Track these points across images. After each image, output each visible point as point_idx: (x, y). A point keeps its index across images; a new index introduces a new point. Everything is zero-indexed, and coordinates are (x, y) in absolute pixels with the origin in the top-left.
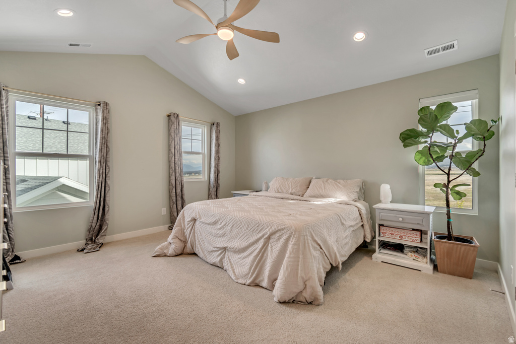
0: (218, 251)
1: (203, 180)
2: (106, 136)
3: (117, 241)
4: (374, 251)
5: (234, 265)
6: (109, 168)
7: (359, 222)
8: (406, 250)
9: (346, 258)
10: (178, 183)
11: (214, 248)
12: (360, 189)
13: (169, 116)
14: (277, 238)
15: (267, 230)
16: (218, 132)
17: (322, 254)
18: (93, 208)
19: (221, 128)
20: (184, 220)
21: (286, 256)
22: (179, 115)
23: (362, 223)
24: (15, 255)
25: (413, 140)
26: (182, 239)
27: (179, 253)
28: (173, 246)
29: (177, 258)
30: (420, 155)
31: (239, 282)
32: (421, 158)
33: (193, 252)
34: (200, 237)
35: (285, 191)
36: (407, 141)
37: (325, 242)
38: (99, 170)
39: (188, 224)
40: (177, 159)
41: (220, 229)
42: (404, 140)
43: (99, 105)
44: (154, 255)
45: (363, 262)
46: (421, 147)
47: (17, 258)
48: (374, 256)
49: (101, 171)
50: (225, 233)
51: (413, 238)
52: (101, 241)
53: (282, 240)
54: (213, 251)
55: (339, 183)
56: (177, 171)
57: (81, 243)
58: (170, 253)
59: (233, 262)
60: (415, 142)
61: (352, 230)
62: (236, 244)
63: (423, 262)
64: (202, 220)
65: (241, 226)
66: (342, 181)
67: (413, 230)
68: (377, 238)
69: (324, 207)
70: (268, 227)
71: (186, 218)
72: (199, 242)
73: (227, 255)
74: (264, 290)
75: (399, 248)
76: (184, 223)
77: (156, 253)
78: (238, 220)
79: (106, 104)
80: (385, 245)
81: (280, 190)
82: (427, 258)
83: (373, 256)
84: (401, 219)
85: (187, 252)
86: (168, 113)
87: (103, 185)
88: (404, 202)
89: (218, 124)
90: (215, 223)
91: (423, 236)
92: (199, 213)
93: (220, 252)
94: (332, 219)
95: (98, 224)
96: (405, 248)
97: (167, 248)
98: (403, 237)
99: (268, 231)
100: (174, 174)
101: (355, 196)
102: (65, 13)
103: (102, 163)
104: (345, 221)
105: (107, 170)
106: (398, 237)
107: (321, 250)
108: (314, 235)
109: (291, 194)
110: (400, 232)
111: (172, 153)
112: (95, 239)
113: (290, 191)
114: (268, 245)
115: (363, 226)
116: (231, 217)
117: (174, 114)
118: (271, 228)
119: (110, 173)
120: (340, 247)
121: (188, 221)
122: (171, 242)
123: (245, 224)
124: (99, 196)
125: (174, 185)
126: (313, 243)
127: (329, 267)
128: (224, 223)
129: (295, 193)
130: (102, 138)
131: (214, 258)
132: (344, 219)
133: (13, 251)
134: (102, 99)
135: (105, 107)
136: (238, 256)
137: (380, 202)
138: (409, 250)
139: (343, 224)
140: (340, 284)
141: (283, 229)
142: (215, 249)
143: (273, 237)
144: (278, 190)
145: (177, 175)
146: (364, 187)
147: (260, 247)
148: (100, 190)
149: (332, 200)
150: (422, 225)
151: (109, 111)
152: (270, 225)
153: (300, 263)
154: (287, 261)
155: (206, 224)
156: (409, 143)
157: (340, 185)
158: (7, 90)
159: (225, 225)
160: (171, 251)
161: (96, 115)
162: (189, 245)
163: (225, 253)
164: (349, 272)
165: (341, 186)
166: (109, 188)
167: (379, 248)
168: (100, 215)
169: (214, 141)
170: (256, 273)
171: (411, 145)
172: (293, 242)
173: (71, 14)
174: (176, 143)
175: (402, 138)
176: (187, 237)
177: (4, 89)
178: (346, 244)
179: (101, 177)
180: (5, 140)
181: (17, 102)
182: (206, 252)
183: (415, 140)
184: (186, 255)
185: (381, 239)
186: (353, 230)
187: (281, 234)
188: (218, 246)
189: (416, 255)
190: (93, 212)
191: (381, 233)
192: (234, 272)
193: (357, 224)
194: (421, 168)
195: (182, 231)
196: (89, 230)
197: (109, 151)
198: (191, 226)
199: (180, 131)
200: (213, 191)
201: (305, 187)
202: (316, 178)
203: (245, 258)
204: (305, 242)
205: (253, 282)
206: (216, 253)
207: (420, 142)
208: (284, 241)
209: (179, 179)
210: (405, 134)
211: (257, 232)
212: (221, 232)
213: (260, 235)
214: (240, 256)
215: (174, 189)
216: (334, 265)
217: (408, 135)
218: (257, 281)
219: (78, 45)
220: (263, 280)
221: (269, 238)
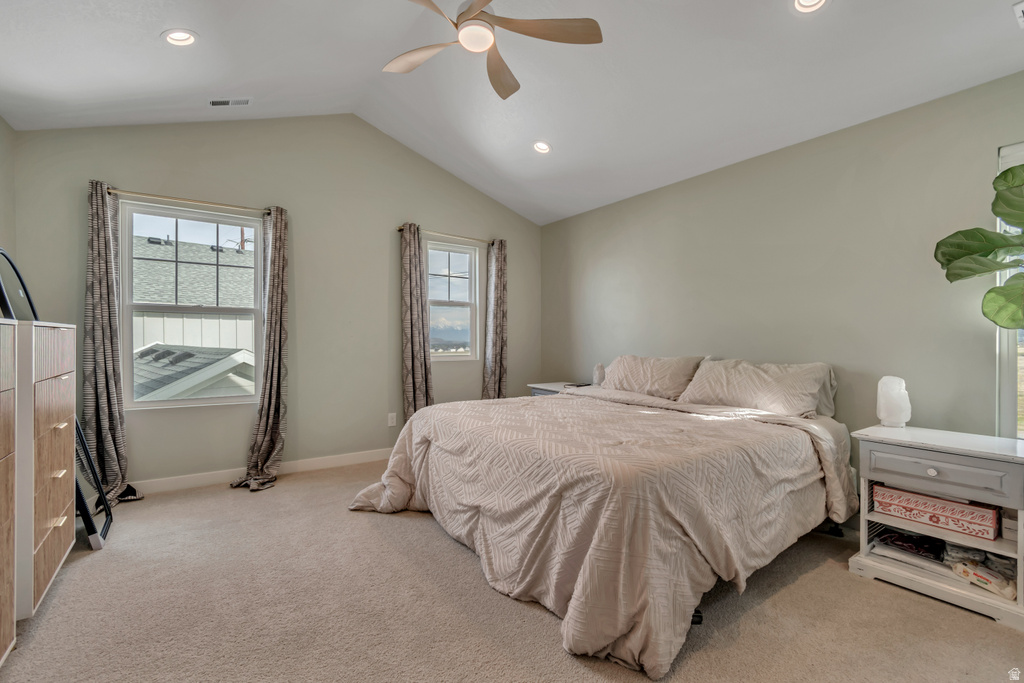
0: (464, 512)
1: (473, 358)
2: (281, 273)
3: (303, 473)
4: (856, 548)
5: (491, 548)
6: (286, 333)
7: (812, 472)
8: (951, 555)
9: (767, 561)
10: (418, 364)
11: (459, 504)
12: (824, 386)
13: (401, 230)
14: (576, 499)
15: (556, 476)
16: (503, 261)
17: (690, 547)
18: (259, 407)
19: (510, 250)
20: (411, 441)
21: (592, 546)
22: (421, 228)
23: (821, 475)
24: (128, 486)
25: (974, 260)
26: (407, 478)
27: (400, 507)
28: (388, 492)
29: (395, 518)
30: (1001, 301)
31: (497, 588)
32: (1001, 309)
33: (425, 509)
34: (436, 479)
35: (637, 387)
36: (958, 263)
37: (698, 518)
38: (269, 337)
39: (417, 450)
40: (415, 317)
41: (470, 465)
42: (949, 261)
43: (269, 214)
44: (352, 508)
45: (823, 574)
46: (1001, 278)
47: (130, 491)
48: (855, 560)
49: (272, 338)
50: (478, 475)
51: (972, 527)
52: (274, 472)
53: (587, 505)
54: (456, 512)
55: (766, 372)
56: (416, 340)
57: (239, 472)
58: (381, 505)
59: (489, 542)
60: (981, 264)
61: (788, 490)
62: (496, 502)
63: (1004, 596)
64: (440, 443)
65: (507, 463)
66: (773, 368)
67: (973, 503)
68: (865, 516)
69: (716, 430)
70: (558, 470)
71: (414, 437)
72: (434, 488)
73: (482, 524)
74: (547, 615)
75: (931, 548)
76: (411, 447)
77: (357, 504)
78: (501, 449)
79: (281, 211)
80: (887, 536)
81: (625, 385)
82: (1016, 584)
83: (850, 560)
84: (932, 473)
85: (413, 507)
86: (399, 224)
87: (276, 365)
88: (950, 425)
89: (502, 243)
90: (462, 452)
91: (1006, 522)
92: (435, 427)
93: (469, 514)
94: (725, 462)
95: (267, 438)
96: (948, 548)
97: (377, 494)
98: (942, 519)
99: (557, 481)
100: (409, 345)
101: (808, 405)
102: (180, 38)
103: (274, 325)
104: (768, 466)
105: (283, 336)
106: (926, 519)
107: (685, 538)
108: (665, 499)
109: (651, 394)
110: (931, 508)
111: (406, 305)
112: (263, 465)
113: (648, 388)
114: (558, 512)
115: (823, 480)
116: (489, 440)
117: (410, 226)
118: (565, 472)
119: (288, 341)
120: (748, 533)
121: (417, 444)
122: (386, 484)
123: (514, 460)
124: (268, 385)
125: (410, 368)
126: (661, 520)
127: (710, 582)
128: (476, 453)
129: (657, 391)
130: (273, 277)
131: (458, 527)
132: (764, 461)
133: (123, 477)
134: (273, 203)
135: (279, 217)
136: (501, 529)
137: (877, 422)
138: (960, 555)
139: (759, 474)
140: (742, 627)
141: (588, 479)
142: (461, 508)
143: (567, 494)
144: (621, 383)
145: (417, 348)
146: (834, 383)
147: (541, 515)
148: (269, 374)
149: (745, 413)
150: (1001, 494)
151: (286, 225)
152: (563, 467)
153: (622, 565)
154: (592, 557)
155: (446, 451)
156: (961, 268)
157: (766, 376)
158: (116, 195)
159: (479, 457)
160: (383, 502)
161: (265, 234)
162: (418, 493)
163: (478, 519)
164: (776, 597)
165: (770, 380)
166: (286, 370)
167: (869, 542)
168: (270, 421)
169: (493, 280)
170: (531, 573)
171: (971, 272)
172: (608, 513)
173: (192, 40)
174: (414, 284)
175: (943, 254)
176: (416, 476)
177: (109, 193)
178: (769, 524)
179: (272, 350)
180: (110, 283)
181: (135, 214)
182: (445, 514)
183: (982, 259)
184: (413, 514)
185: (876, 518)
186: (792, 492)
187: (584, 489)
188: (465, 502)
189: (979, 573)
190: (258, 416)
191: (876, 504)
192: (490, 564)
193: (805, 475)
194: (1002, 337)
195: (407, 463)
196: (252, 449)
197: (287, 300)
198: (422, 454)
199: (423, 259)
200: (491, 382)
201: (684, 379)
202: (714, 359)
203: (512, 535)
204: (636, 515)
205: (525, 592)
206: (462, 515)
207: (998, 263)
208: (590, 508)
209: (419, 356)
210: (952, 245)
211: (537, 479)
212: (470, 472)
213: (543, 487)
214: (502, 530)
215: (410, 376)
216: (726, 578)
217: (959, 246)
218: (535, 593)
219: (226, 103)
220: (546, 593)
221: (559, 497)
